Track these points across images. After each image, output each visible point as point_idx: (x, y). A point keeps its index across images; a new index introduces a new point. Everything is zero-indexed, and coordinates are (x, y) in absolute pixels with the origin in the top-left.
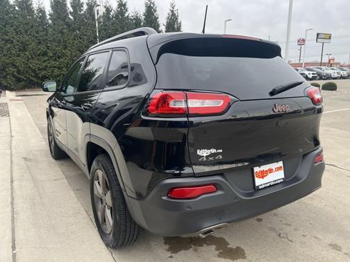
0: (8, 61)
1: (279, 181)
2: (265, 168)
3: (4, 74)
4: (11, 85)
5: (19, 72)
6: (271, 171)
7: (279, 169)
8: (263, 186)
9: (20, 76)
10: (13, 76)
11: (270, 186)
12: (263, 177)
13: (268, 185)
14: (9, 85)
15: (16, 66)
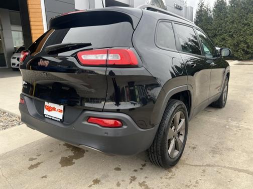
0: (242, 39)
1: (58, 120)
2: (52, 105)
3: (238, 49)
4: (240, 57)
5: (248, 47)
6: (55, 109)
7: (60, 111)
8: (47, 116)
9: (248, 50)
10: (243, 50)
11: (51, 119)
12: (49, 111)
13: (50, 117)
14: (238, 57)
15: (247, 43)
